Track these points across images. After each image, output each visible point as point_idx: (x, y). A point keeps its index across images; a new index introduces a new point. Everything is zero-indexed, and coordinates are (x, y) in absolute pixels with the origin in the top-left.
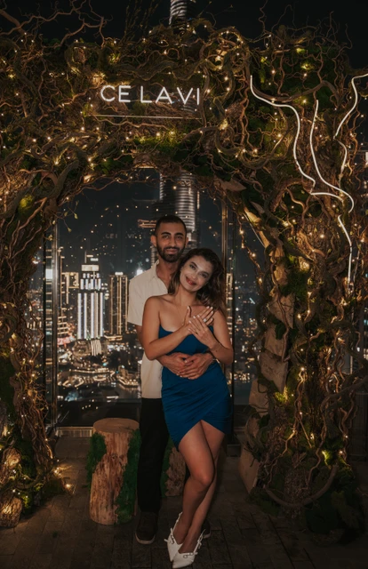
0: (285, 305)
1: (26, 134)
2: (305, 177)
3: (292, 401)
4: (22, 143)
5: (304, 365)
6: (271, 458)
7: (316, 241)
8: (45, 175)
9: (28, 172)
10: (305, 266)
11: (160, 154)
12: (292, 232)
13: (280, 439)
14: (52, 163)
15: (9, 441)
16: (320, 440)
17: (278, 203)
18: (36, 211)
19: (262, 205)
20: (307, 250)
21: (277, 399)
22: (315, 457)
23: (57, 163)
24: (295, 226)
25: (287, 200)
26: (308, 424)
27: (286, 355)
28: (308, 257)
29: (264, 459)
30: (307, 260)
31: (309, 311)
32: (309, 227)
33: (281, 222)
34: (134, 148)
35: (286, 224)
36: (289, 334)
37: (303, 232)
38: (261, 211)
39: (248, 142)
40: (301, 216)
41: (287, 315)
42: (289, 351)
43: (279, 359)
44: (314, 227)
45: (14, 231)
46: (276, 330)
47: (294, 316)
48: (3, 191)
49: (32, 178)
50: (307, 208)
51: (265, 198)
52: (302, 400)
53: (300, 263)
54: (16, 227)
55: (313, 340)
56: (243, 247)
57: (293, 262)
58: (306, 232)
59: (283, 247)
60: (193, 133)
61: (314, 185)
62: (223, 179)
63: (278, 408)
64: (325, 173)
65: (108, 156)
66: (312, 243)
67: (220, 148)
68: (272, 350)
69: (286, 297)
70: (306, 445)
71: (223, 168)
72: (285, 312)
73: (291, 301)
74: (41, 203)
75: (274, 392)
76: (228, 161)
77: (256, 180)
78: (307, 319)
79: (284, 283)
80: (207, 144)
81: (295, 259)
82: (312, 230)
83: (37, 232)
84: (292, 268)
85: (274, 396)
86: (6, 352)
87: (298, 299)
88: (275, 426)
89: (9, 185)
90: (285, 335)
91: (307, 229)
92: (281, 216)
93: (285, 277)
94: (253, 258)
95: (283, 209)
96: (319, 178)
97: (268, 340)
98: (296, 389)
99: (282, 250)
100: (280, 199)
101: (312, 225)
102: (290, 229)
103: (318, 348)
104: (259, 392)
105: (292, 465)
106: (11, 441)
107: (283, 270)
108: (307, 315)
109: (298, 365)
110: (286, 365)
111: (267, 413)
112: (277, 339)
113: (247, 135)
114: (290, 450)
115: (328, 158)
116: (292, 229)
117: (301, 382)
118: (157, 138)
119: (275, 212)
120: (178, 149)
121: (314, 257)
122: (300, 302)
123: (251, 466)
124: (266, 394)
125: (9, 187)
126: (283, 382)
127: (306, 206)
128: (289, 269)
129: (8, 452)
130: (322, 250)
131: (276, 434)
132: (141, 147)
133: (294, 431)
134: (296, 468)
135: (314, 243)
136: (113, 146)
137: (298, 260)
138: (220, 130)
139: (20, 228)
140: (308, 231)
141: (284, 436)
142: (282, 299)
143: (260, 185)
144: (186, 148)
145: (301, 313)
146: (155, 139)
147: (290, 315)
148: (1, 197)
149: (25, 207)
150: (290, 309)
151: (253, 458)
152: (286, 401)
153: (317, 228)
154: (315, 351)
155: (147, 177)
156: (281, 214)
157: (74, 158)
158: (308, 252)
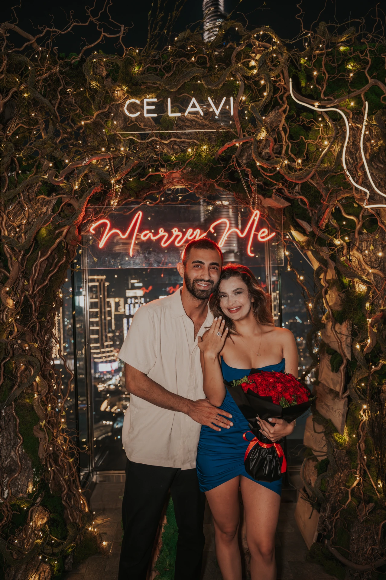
0: (341, 333)
1: (42, 158)
2: (356, 188)
3: (353, 443)
5: (366, 403)
6: (334, 510)
7: (373, 260)
8: (66, 200)
9: (46, 197)
10: (361, 288)
11: (192, 171)
12: (345, 251)
13: (342, 487)
14: (71, 189)
15: (35, 499)
17: (327, 219)
18: (58, 241)
19: (309, 222)
20: (363, 270)
21: (336, 441)
23: (77, 187)
24: (348, 244)
25: (337, 215)
26: (373, 469)
27: (345, 389)
28: (365, 278)
29: (325, 510)
30: (364, 282)
31: (369, 341)
32: (364, 244)
33: (332, 240)
34: (163, 166)
35: (338, 242)
36: (346, 367)
37: (357, 250)
38: (309, 229)
39: (290, 153)
40: (354, 232)
41: (344, 346)
42: (348, 386)
43: (336, 395)
44: (370, 244)
45: (34, 263)
46: (332, 362)
47: (352, 346)
48: (21, 220)
49: (52, 204)
50: (361, 223)
51: (312, 214)
52: (365, 442)
53: (356, 286)
54: (37, 258)
55: (375, 372)
56: (289, 269)
57: (347, 285)
58: (361, 250)
59: (336, 268)
60: (227, 145)
61: (368, 197)
62: (264, 196)
63: (338, 451)
64: (379, 183)
65: (134, 176)
66: (368, 263)
67: (258, 161)
68: (328, 383)
69: (341, 324)
70: (373, 493)
71: (263, 183)
72: (341, 342)
73: (347, 329)
74: (63, 231)
75: (333, 433)
76: (268, 175)
77: (300, 195)
78: (368, 349)
79: (338, 308)
80: (244, 158)
81: (350, 282)
82: (368, 247)
83: (61, 263)
84: (347, 291)
85: (333, 437)
86: (29, 398)
87: (356, 327)
88: (335, 472)
89: (27, 213)
90: (342, 368)
91: (362, 247)
92: (331, 234)
93: (339, 302)
94: (301, 281)
95: (333, 226)
96: (374, 189)
97: (322, 372)
98: (358, 429)
99: (334, 272)
100: (330, 214)
101: (367, 242)
102: (342, 248)
103: (381, 381)
104: (315, 432)
105: (359, 517)
106: (38, 498)
107: (336, 294)
108: (368, 345)
109: (359, 401)
110: (345, 402)
111: (326, 457)
112: (333, 371)
113: (288, 145)
114: (354, 499)
115: (382, 166)
116: (345, 248)
117: (364, 420)
118: (188, 154)
119: (325, 229)
120: (211, 164)
121: (372, 278)
122: (358, 330)
123: (310, 518)
124: (323, 435)
125: (27, 216)
126: (343, 421)
127: (359, 221)
128: (343, 293)
129: (35, 511)
130: (381, 270)
131: (338, 481)
132: (170, 165)
133: (358, 478)
134: (363, 521)
135: (371, 262)
136: (139, 166)
137: (354, 282)
138: (258, 139)
139: (42, 259)
140: (363, 249)
141: (347, 484)
142: (337, 327)
143: (305, 200)
144: (220, 164)
145: (360, 342)
146: (186, 155)
147: (347, 345)
148: (18, 227)
149: (46, 237)
150: (347, 339)
151: (312, 508)
152: (347, 443)
153: (373, 245)
154: (378, 385)
155: (180, 198)
156: (331, 232)
157: (96, 181)
158: (364, 273)
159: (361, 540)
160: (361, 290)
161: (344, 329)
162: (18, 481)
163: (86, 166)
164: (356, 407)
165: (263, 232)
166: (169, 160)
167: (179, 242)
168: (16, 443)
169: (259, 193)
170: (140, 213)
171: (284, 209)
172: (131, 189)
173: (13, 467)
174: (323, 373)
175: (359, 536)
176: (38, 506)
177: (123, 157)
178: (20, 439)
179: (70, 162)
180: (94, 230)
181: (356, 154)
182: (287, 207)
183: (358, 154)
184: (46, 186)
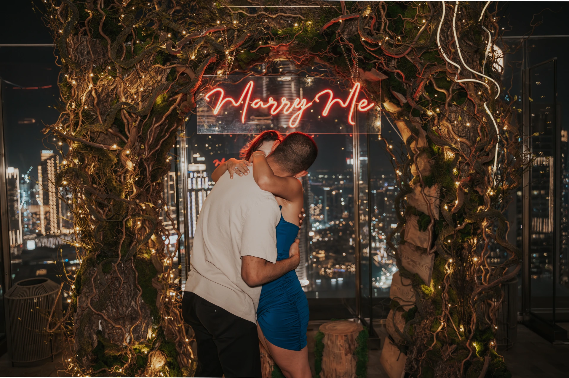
0: (429, 196)
1: (160, 28)
2: (449, 63)
3: (438, 293)
4: (156, 38)
5: (451, 257)
6: (420, 352)
7: (460, 129)
8: (182, 70)
9: (162, 67)
10: (450, 155)
11: (298, 44)
12: (436, 122)
13: (428, 332)
14: (188, 58)
15: (154, 344)
16: (470, 332)
17: (421, 92)
18: (172, 108)
19: (404, 95)
20: (452, 139)
21: (423, 292)
22: (466, 349)
23: (193, 57)
24: (439, 115)
25: (429, 88)
26: (456, 316)
27: (432, 246)
28: (454, 146)
29: (412, 352)
30: (453, 149)
31: (457, 202)
32: (453, 115)
33: (425, 111)
34: (272, 40)
35: (430, 113)
36: (434, 226)
37: (447, 121)
38: (403, 100)
39: (387, 30)
40: (444, 104)
41: (433, 207)
42: (436, 243)
43: (424, 251)
44: (458, 116)
45: (149, 129)
46: (419, 222)
47: (440, 208)
48: (137, 87)
49: (166, 73)
50: (451, 96)
51: (407, 87)
52: (449, 292)
53: (445, 153)
54: (151, 124)
55: (459, 231)
56: (380, 139)
57: (437, 152)
58: (450, 120)
59: (427, 137)
60: (333, 21)
61: (459, 72)
62: (365, 69)
63: (425, 300)
64: (468, 59)
65: (245, 48)
66: (456, 132)
67: (364, 36)
68: (414, 241)
69: (430, 187)
70: (455, 337)
71: (364, 57)
72: (430, 204)
73: (437, 192)
74: (176, 99)
75: (420, 285)
76: (371, 49)
77: (396, 69)
78: (455, 209)
79: (427, 174)
80: (345, 33)
81: (439, 149)
82: (456, 118)
83: (172, 129)
84: (436, 157)
85: (420, 289)
86: (147, 253)
87: (444, 190)
88: (423, 319)
89: (143, 81)
90: (430, 227)
91: (451, 118)
92: (424, 105)
93: (429, 167)
94: (390, 149)
95: (425, 98)
96: (463, 65)
97: (408, 232)
98: (443, 281)
99: (425, 141)
100: (423, 87)
101: (456, 113)
102: (433, 118)
103: (463, 239)
104: (403, 285)
105: (442, 357)
106: (156, 343)
107: (425, 160)
108: (455, 206)
109: (446, 256)
110: (433, 256)
111: (413, 306)
112: (420, 230)
113: (386, 22)
114: (439, 342)
115: (471, 44)
116: (436, 118)
117: (448, 273)
118: (294, 28)
119: (418, 101)
120: (317, 38)
121: (459, 146)
122: (446, 193)
123: (398, 360)
124: (411, 287)
125: (143, 83)
126: (430, 274)
127: (449, 94)
128: (433, 159)
129: (153, 355)
130: (467, 139)
131: (424, 327)
132: (279, 38)
133: (443, 324)
134: (447, 360)
135: (459, 131)
136: (250, 38)
137: (443, 149)
138: (364, 17)
139: (156, 125)
140: (452, 119)
141: (432, 329)
142: (426, 190)
143: (402, 73)
144: (325, 39)
145: (447, 203)
146: (292, 29)
147: (436, 207)
148: (135, 94)
149: (160, 104)
150: (435, 200)
151: (399, 352)
152: (432, 294)
153: (461, 116)
154: (461, 242)
155: (281, 70)
156: (424, 104)
157: (211, 52)
158: (452, 142)
159: (444, 376)
160: (449, 157)
161: (433, 191)
162: (138, 327)
163: (203, 37)
164: (440, 262)
165: (363, 103)
166: (277, 34)
167: (287, 110)
168: (136, 294)
169: (360, 67)
170: (252, 83)
171: (382, 81)
172: (242, 60)
173: (134, 316)
174: (409, 234)
175: (443, 372)
176: (156, 351)
177: (234, 30)
178: (139, 291)
179: (187, 33)
180: (209, 97)
181: (448, 32)
182: (384, 80)
183: (449, 32)
184: (162, 56)
